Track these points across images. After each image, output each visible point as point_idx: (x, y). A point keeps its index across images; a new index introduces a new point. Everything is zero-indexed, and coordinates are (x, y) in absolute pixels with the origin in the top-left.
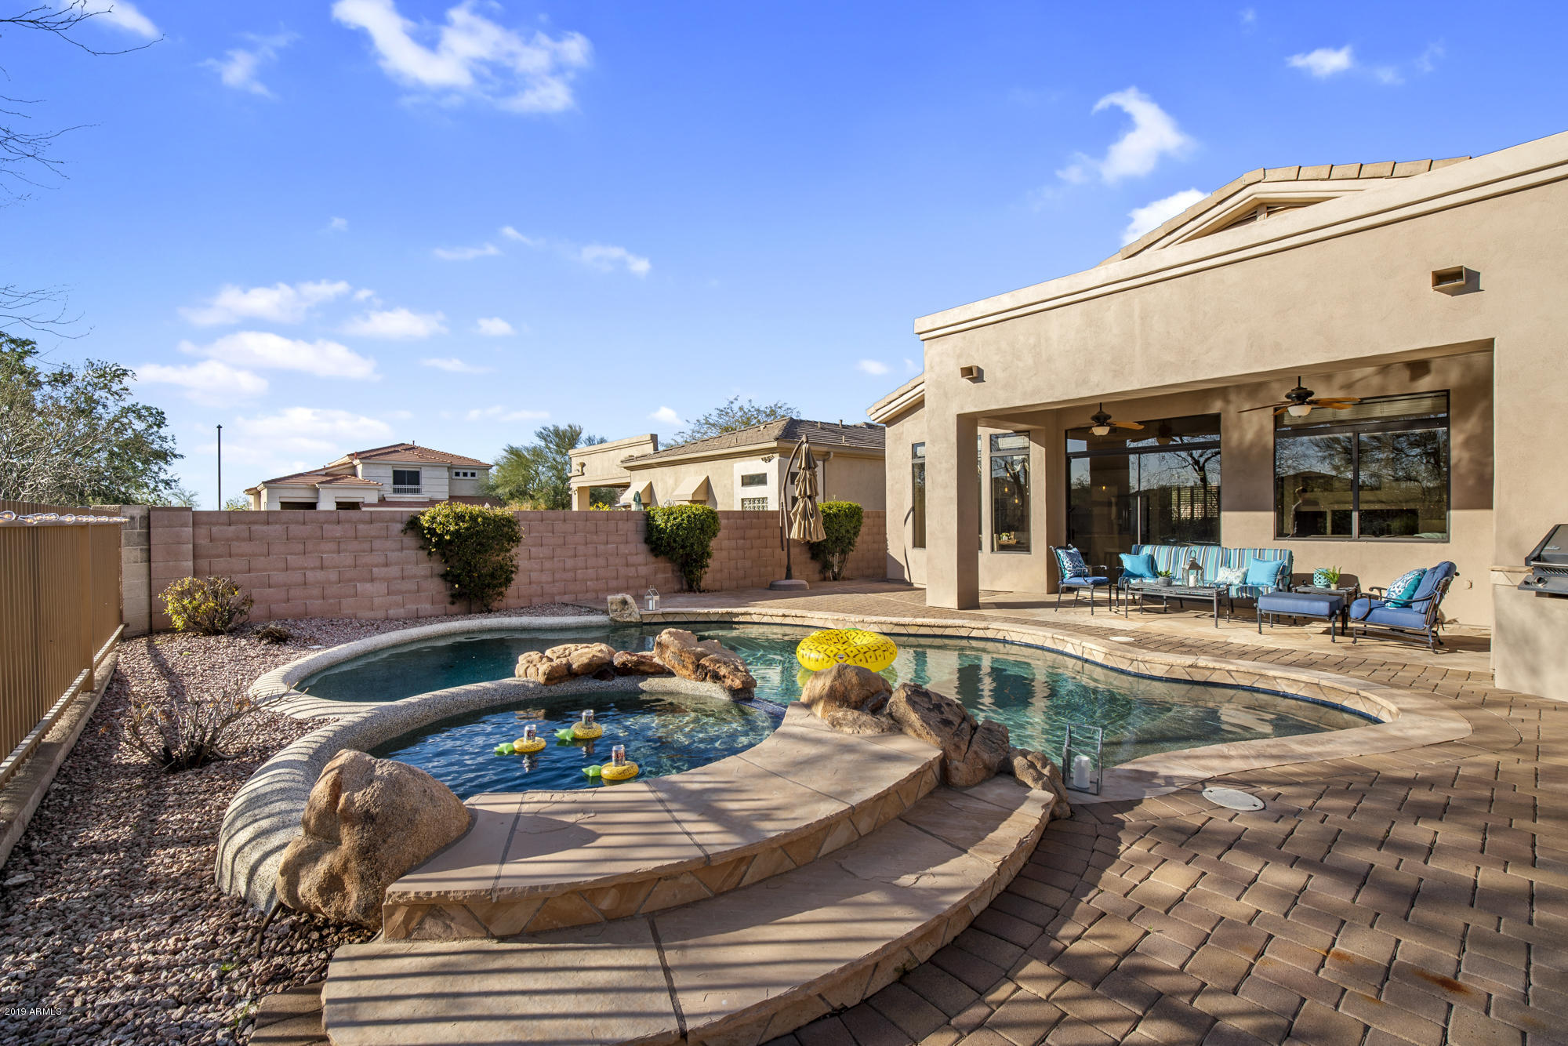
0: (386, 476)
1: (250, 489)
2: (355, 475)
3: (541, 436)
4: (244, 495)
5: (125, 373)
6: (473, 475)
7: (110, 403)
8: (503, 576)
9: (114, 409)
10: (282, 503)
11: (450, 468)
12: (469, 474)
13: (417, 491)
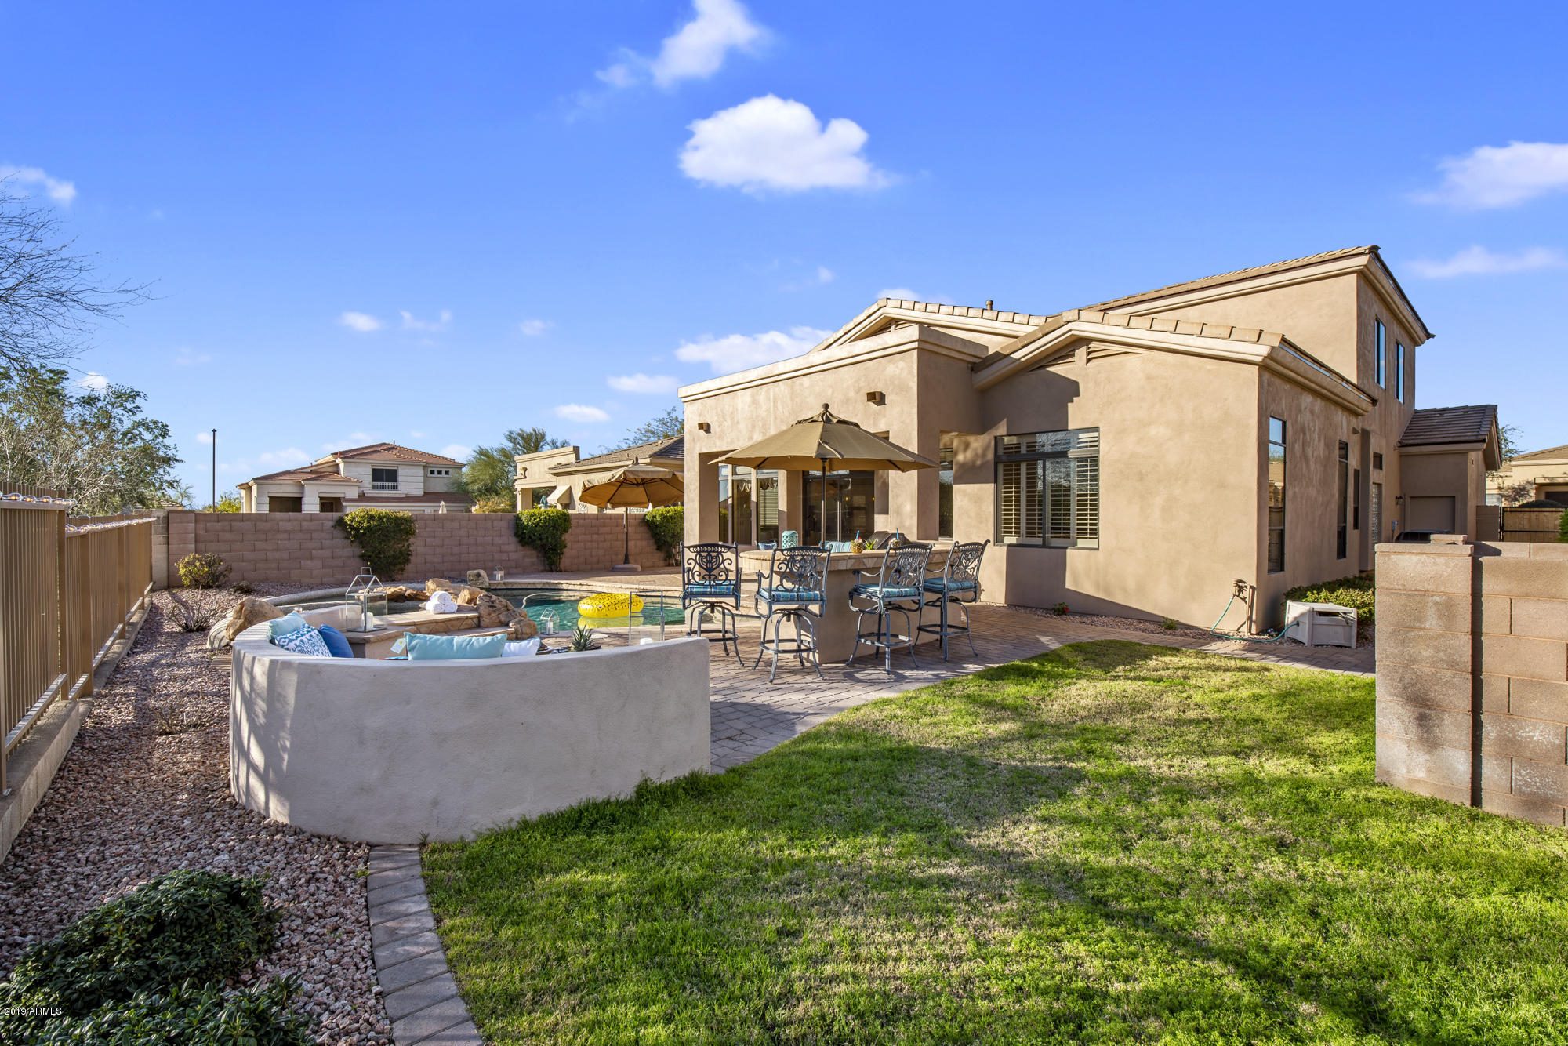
0: (364, 473)
1: (242, 485)
2: (338, 473)
3: (511, 438)
4: (237, 489)
5: (138, 394)
6: (447, 473)
7: (124, 418)
8: (404, 557)
9: (127, 424)
10: (270, 498)
11: (425, 467)
12: (443, 473)
13: (395, 488)
